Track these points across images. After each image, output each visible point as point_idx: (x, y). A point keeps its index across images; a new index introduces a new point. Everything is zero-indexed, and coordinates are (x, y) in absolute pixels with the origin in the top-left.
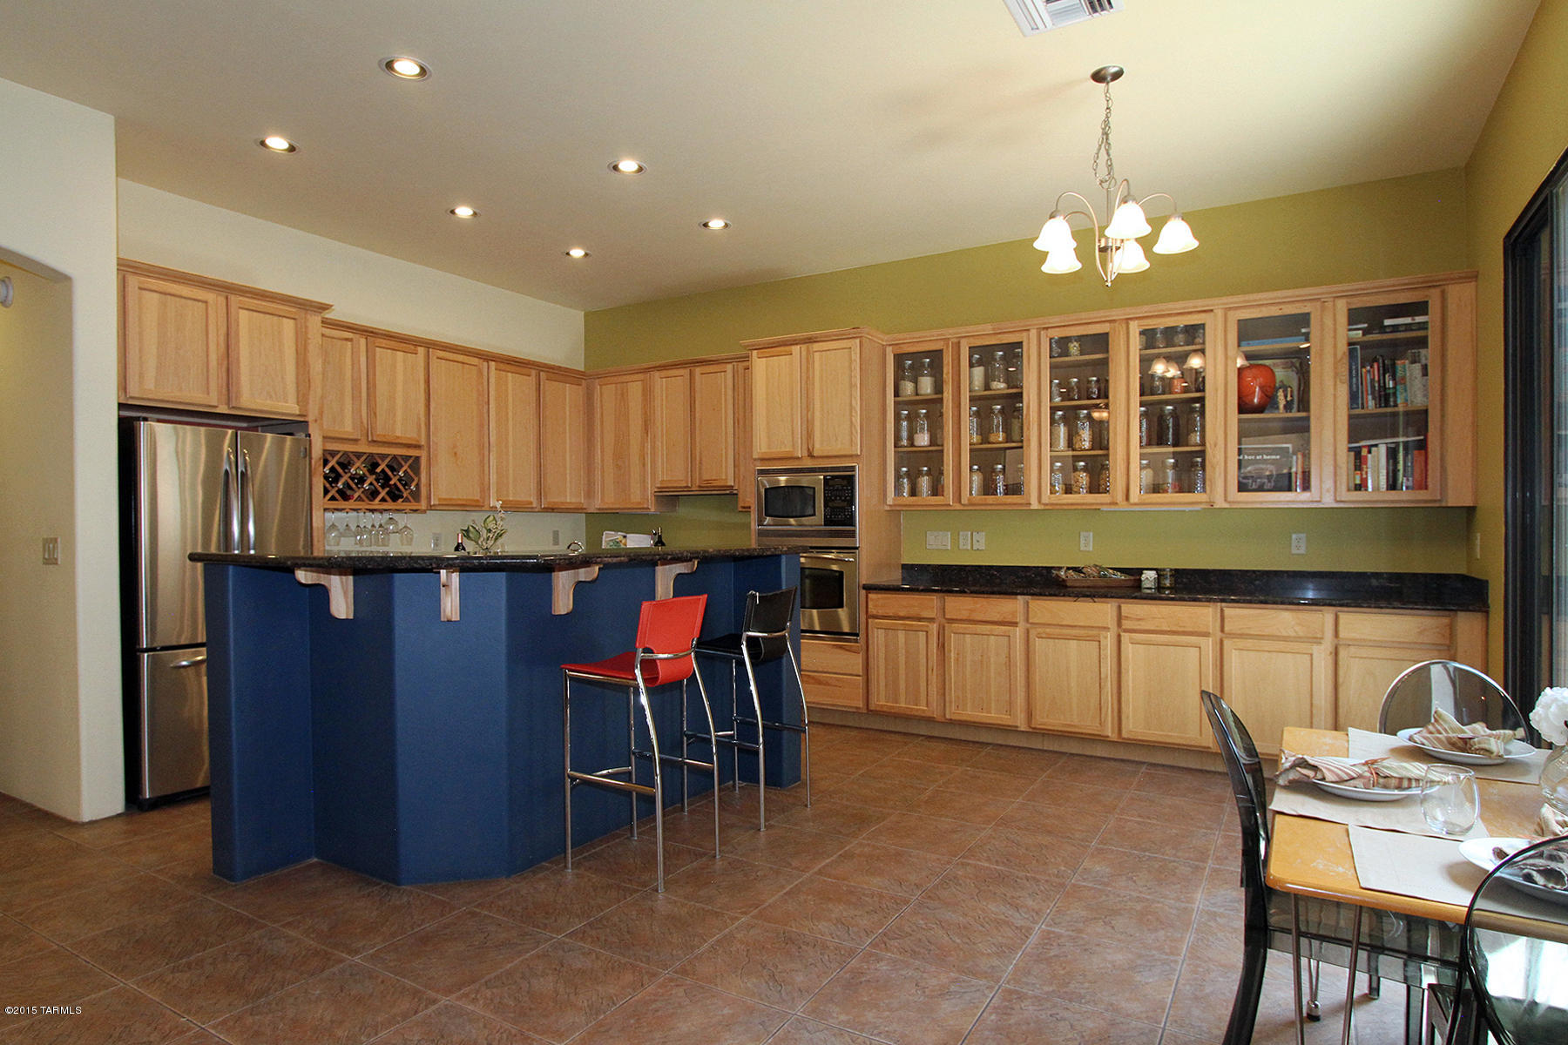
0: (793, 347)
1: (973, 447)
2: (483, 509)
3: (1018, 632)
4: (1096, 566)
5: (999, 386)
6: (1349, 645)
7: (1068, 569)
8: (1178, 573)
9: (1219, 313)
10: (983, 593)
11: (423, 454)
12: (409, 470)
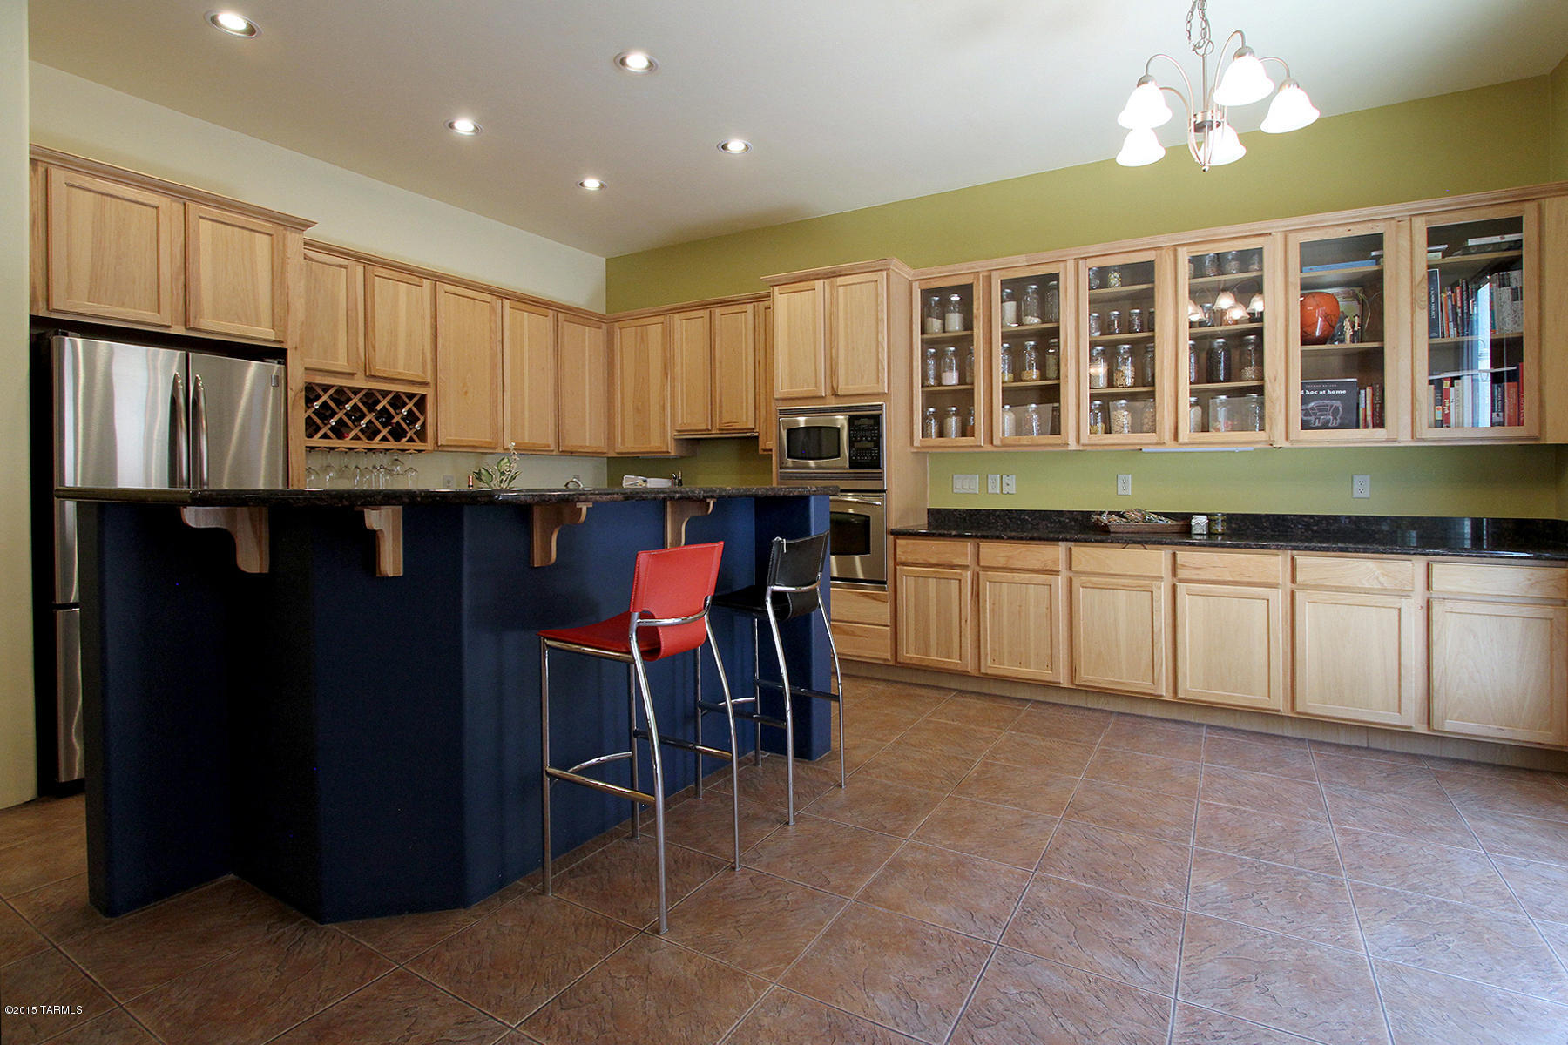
0: (816, 282)
1: (1005, 385)
2: (496, 451)
3: (1060, 582)
4: (1139, 511)
5: (1033, 321)
6: (1444, 599)
7: (1110, 513)
8: (1229, 518)
9: (1279, 237)
10: (1021, 539)
11: (429, 392)
12: (414, 409)
